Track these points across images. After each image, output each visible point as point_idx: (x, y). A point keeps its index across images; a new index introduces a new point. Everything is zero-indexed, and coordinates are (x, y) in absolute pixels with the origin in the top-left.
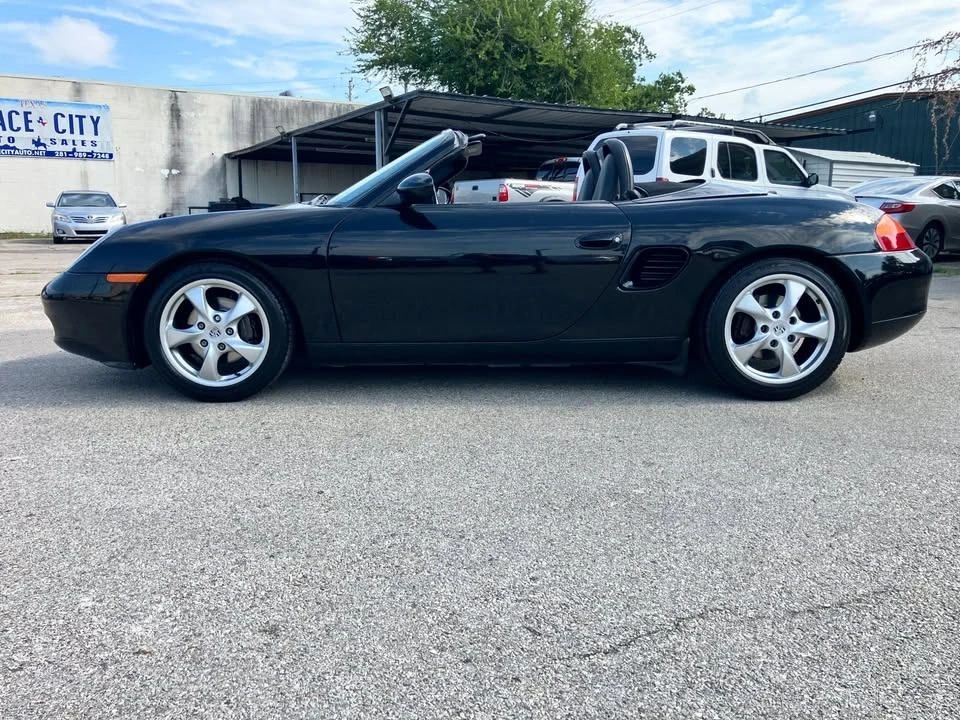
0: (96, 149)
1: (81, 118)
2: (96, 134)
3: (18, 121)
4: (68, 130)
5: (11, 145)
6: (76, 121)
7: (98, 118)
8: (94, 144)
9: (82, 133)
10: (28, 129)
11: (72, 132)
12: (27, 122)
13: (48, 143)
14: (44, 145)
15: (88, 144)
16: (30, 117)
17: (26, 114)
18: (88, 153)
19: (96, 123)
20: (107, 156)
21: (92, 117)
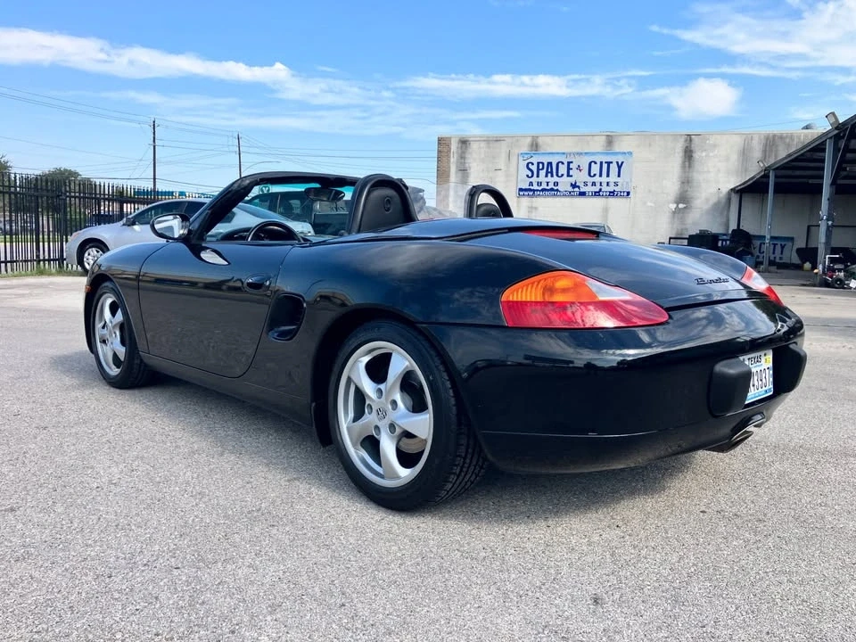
0: (617, 189)
1: (609, 163)
2: (619, 176)
3: (563, 169)
4: (598, 174)
5: (555, 188)
6: (605, 166)
7: (622, 163)
8: (616, 184)
9: (608, 176)
10: (569, 175)
11: (601, 176)
12: (569, 169)
13: (581, 185)
14: (579, 187)
15: (612, 184)
16: (571, 166)
17: (569, 163)
18: (610, 192)
19: (620, 167)
20: (625, 194)
21: (617, 163)
